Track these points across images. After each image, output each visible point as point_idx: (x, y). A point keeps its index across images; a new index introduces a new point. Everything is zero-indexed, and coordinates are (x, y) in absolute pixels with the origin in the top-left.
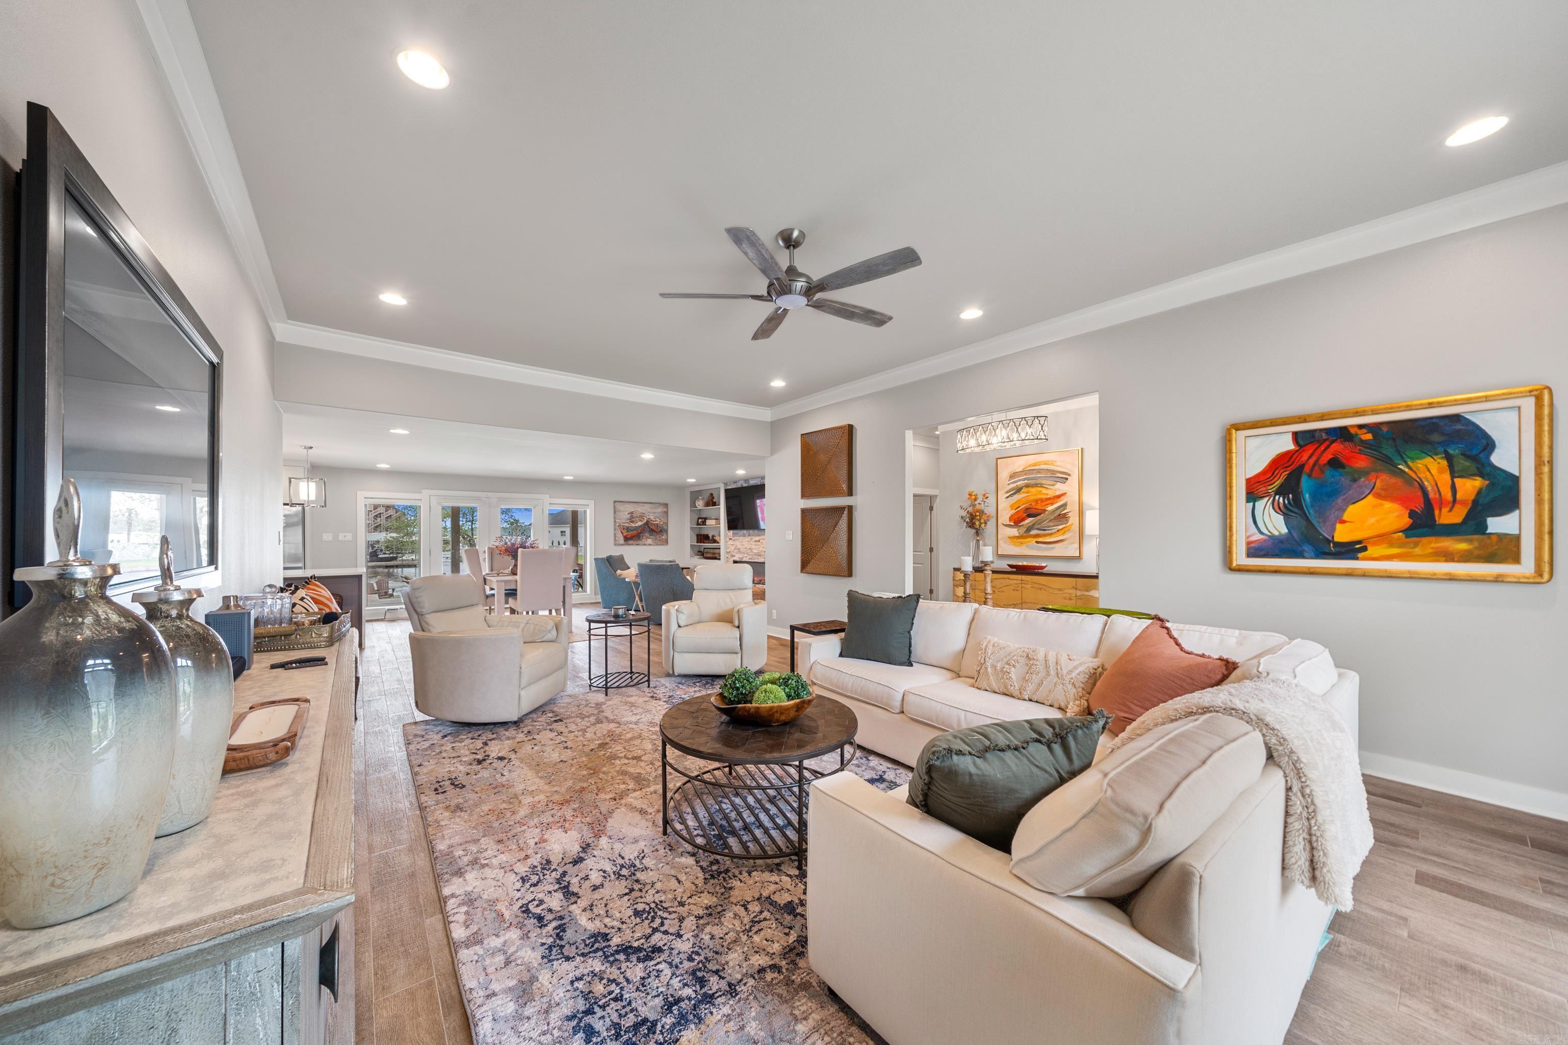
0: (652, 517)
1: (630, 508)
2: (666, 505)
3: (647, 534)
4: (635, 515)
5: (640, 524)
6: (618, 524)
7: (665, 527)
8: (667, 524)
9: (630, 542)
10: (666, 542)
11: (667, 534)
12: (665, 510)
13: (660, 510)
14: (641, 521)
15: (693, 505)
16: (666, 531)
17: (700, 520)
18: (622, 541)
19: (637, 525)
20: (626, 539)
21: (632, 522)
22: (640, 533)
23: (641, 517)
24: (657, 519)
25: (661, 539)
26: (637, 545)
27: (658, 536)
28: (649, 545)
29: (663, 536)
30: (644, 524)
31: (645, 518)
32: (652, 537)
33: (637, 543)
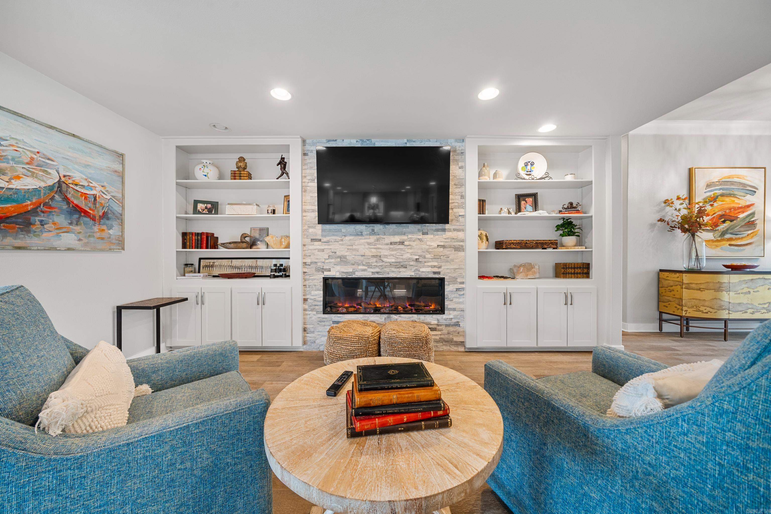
0: (77, 176)
7: (117, 208)
8: (122, 202)
11: (122, 224)
12: (119, 167)
14: (33, 175)
16: (120, 218)
24: (94, 184)
25: (104, 235)
26: (19, 248)
27: (96, 228)
28: (69, 249)
29: (110, 228)
30: (51, 188)
31: (53, 172)
32: (78, 228)
33: (18, 243)
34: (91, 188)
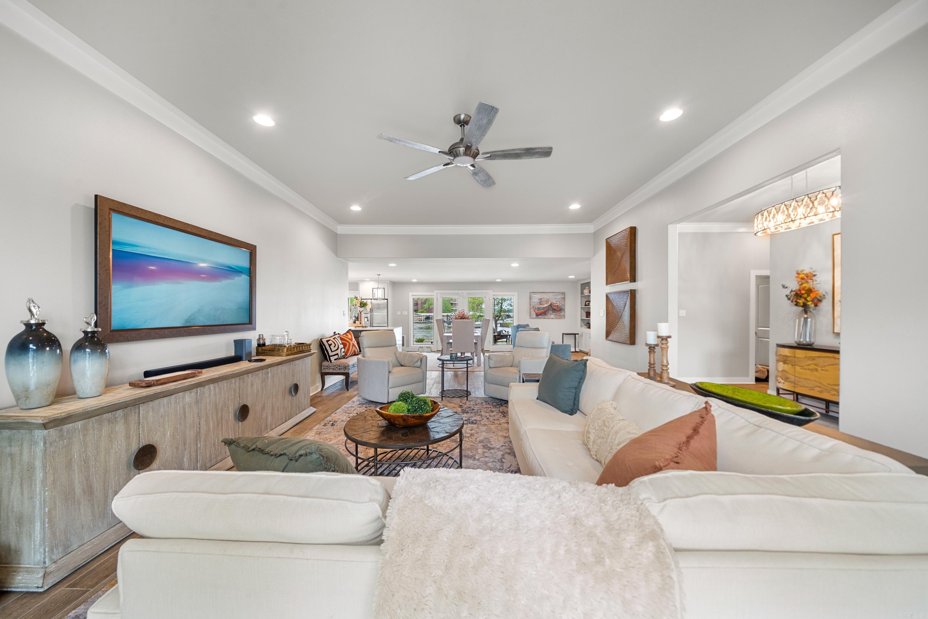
0: (554, 301)
1: (539, 296)
2: (564, 294)
3: (551, 312)
4: (543, 300)
5: (546, 305)
6: (532, 306)
7: (564, 308)
8: (564, 305)
9: (540, 317)
10: (564, 316)
11: (564, 311)
12: (563, 296)
13: (560, 296)
14: (546, 304)
15: (582, 293)
16: (564, 310)
17: (587, 303)
18: (535, 316)
19: (544, 306)
20: (537, 315)
21: (541, 304)
22: (546, 311)
23: (547, 301)
24: (557, 302)
25: (560, 315)
26: (544, 318)
27: (558, 313)
28: (552, 318)
29: (561, 313)
30: (549, 305)
31: (550, 302)
32: (554, 313)
33: (544, 317)
34: (557, 304)
